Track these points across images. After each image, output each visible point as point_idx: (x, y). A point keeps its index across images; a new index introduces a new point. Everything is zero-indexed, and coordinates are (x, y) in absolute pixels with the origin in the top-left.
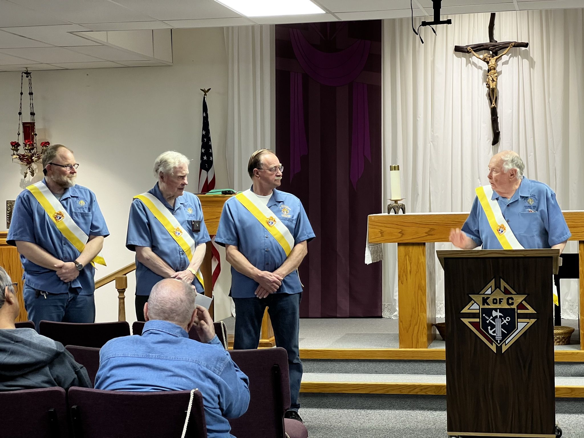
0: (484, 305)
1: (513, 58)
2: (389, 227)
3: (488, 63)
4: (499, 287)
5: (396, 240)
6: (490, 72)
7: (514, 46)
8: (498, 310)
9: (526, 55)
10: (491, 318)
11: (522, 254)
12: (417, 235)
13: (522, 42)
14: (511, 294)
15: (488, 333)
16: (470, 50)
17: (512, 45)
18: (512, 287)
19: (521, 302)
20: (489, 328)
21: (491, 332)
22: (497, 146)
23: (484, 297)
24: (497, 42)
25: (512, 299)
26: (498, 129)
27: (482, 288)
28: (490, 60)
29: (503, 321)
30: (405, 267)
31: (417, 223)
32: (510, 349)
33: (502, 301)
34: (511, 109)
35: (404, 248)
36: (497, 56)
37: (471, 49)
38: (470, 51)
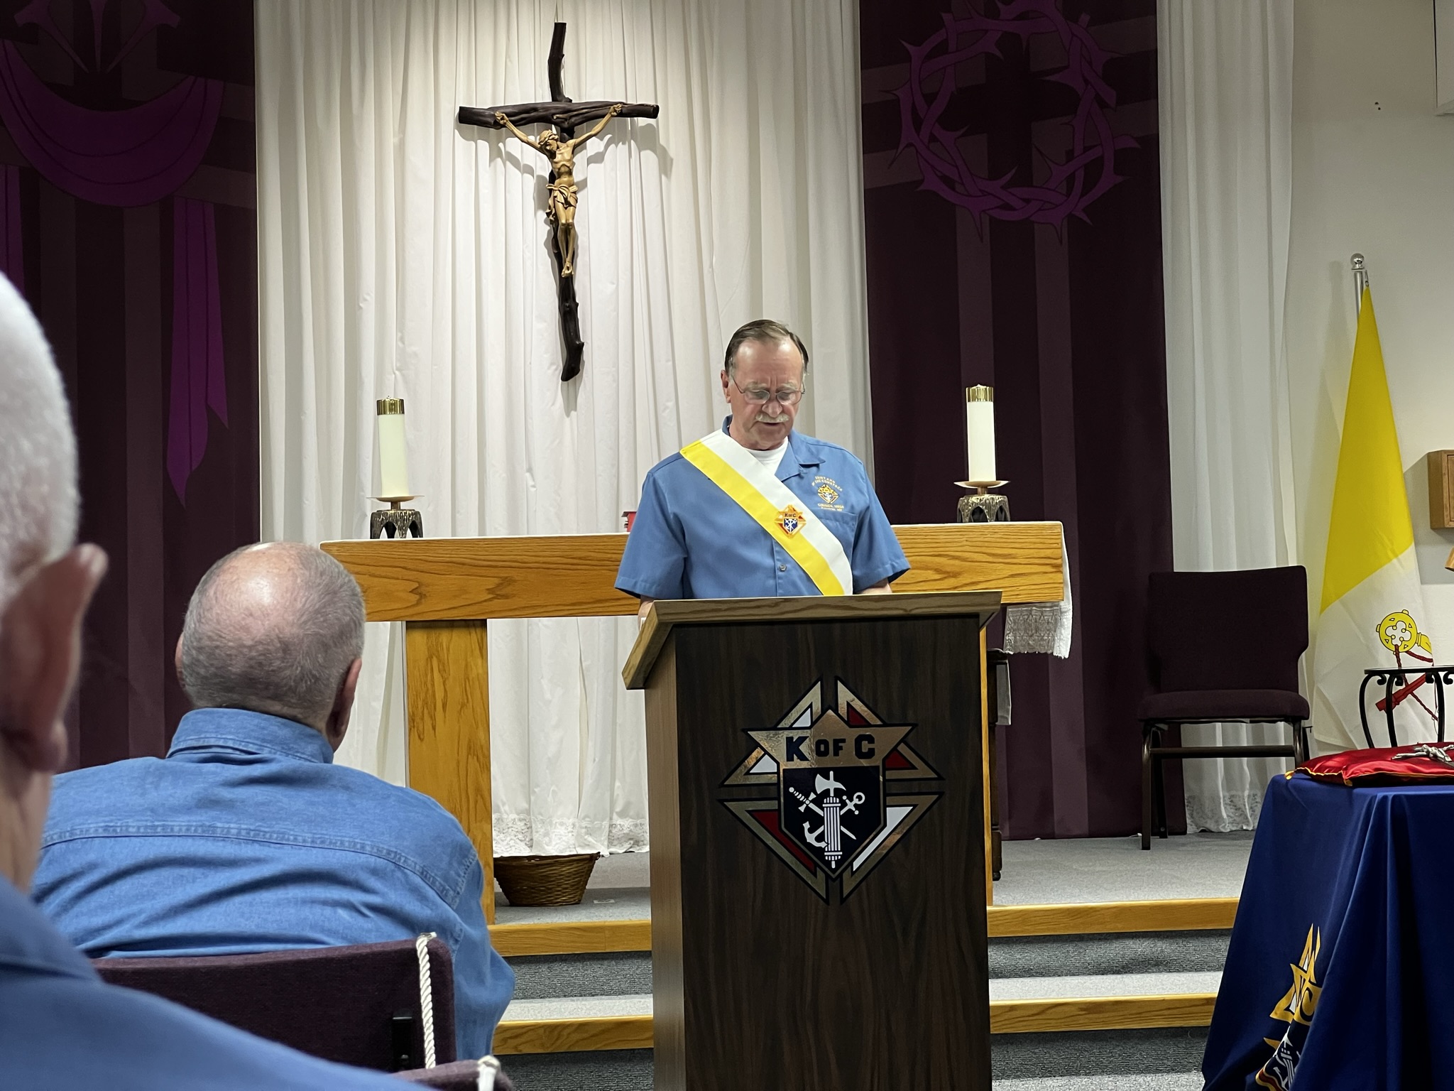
0: (793, 760)
1: (617, 146)
2: (383, 574)
3: (551, 155)
4: (833, 706)
5: (403, 613)
6: (557, 181)
7: (621, 114)
8: (832, 773)
9: (649, 141)
10: (810, 798)
11: (899, 606)
12: (464, 596)
13: (639, 103)
14: (868, 725)
15: (803, 839)
16: (503, 119)
17: (615, 111)
18: (871, 705)
19: (895, 748)
20: (807, 825)
21: (810, 838)
22: (575, 383)
23: (792, 738)
24: (571, 101)
25: (870, 739)
26: (578, 337)
27: (785, 711)
28: (558, 148)
29: (846, 805)
30: (428, 690)
31: (463, 564)
32: (864, 883)
33: (841, 748)
34: (613, 284)
35: (425, 637)
36: (572, 138)
37: (505, 117)
38: (502, 122)
